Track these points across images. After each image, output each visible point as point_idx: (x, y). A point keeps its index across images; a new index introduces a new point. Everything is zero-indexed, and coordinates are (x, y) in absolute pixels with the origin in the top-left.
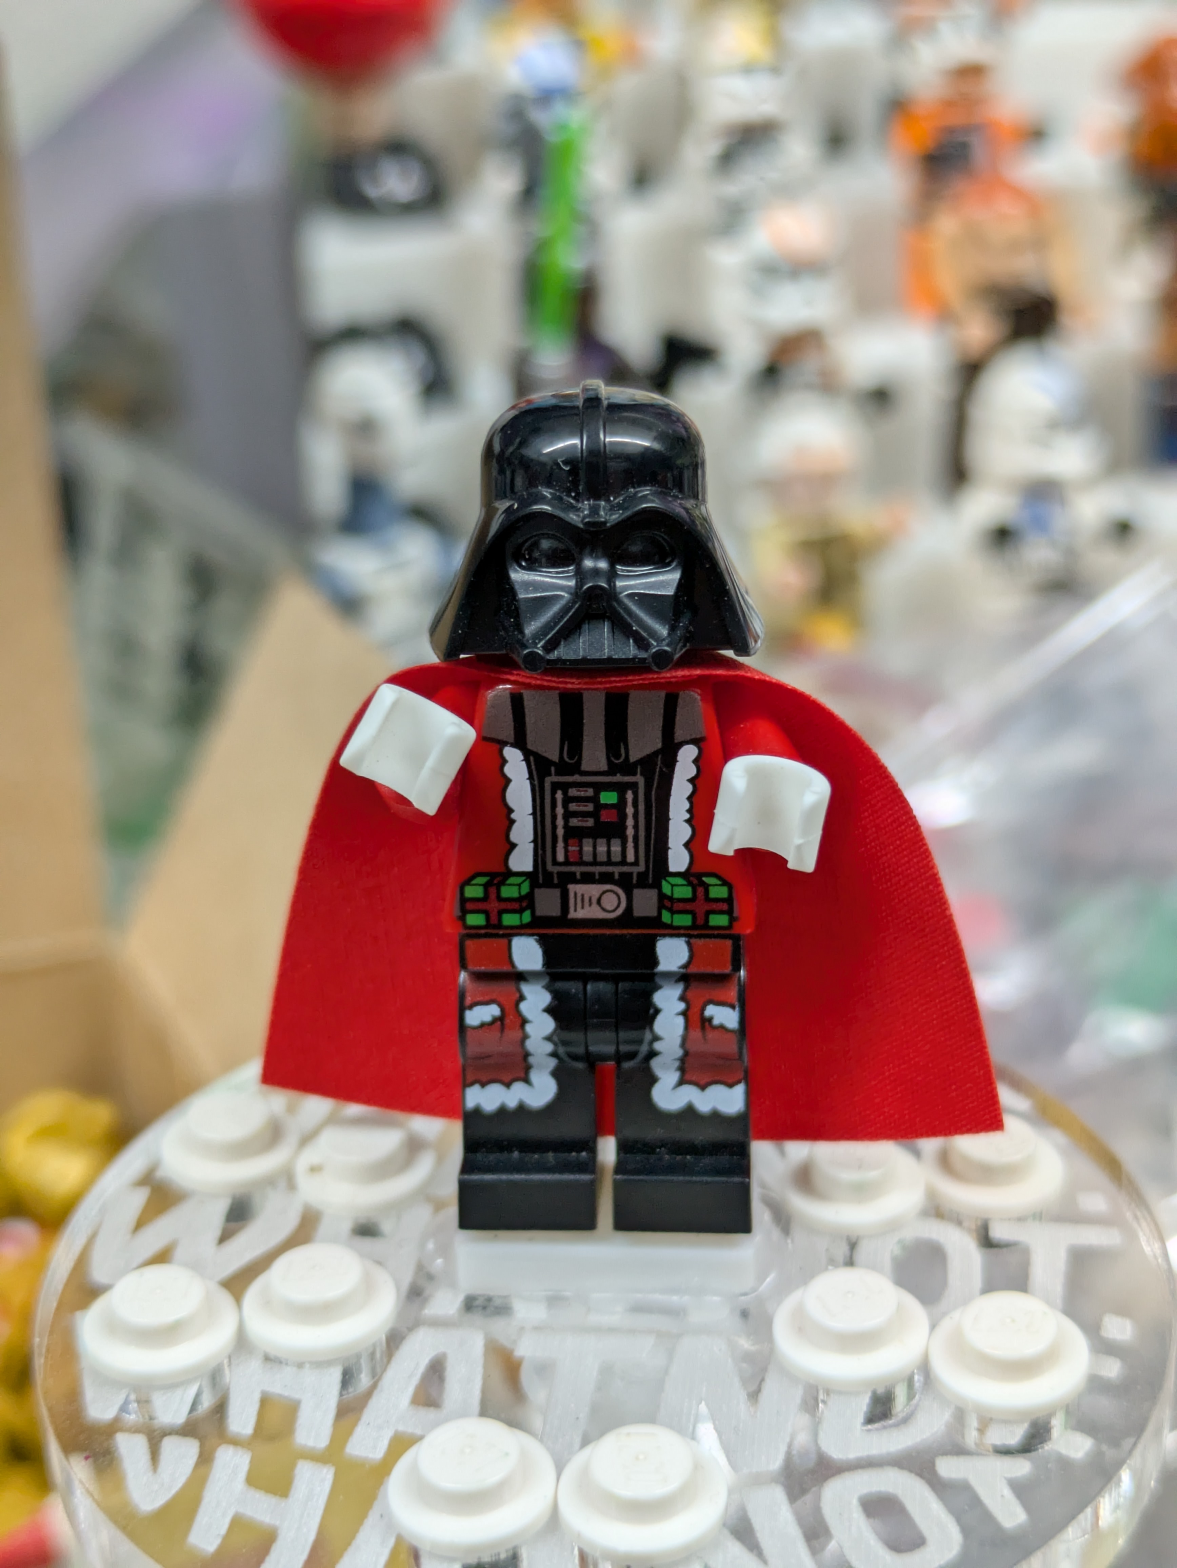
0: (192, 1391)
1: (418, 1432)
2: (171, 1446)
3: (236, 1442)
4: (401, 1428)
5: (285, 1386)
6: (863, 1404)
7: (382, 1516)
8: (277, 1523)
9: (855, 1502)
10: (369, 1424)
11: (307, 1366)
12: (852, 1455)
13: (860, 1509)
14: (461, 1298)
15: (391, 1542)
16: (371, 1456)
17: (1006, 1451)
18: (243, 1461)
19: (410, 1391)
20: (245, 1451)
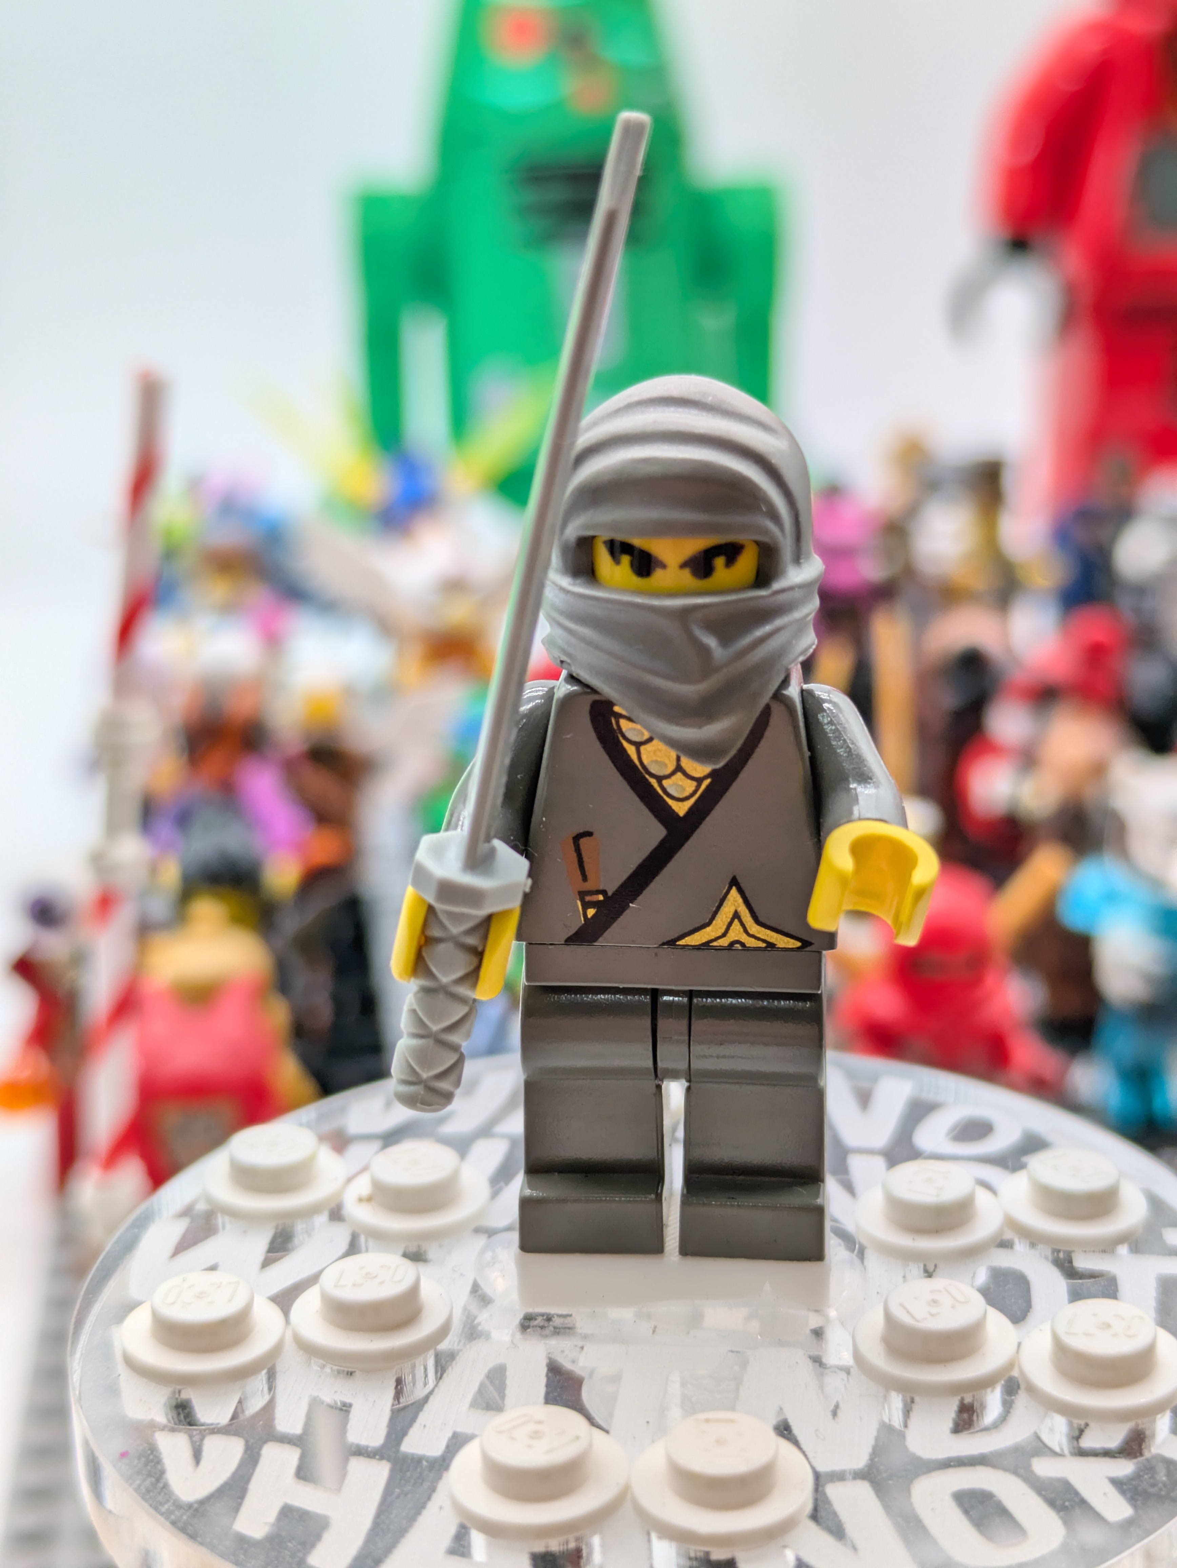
1: (476, 1433)
2: (213, 1445)
3: (283, 1440)
4: (459, 1429)
5: (336, 1392)
6: (951, 1412)
8: (329, 1513)
9: (948, 1498)
10: (425, 1426)
11: (358, 1373)
12: (941, 1453)
13: (953, 1503)
14: (518, 1315)
16: (429, 1452)
17: (1107, 1454)
18: (291, 1456)
19: (469, 1397)
20: (294, 1448)
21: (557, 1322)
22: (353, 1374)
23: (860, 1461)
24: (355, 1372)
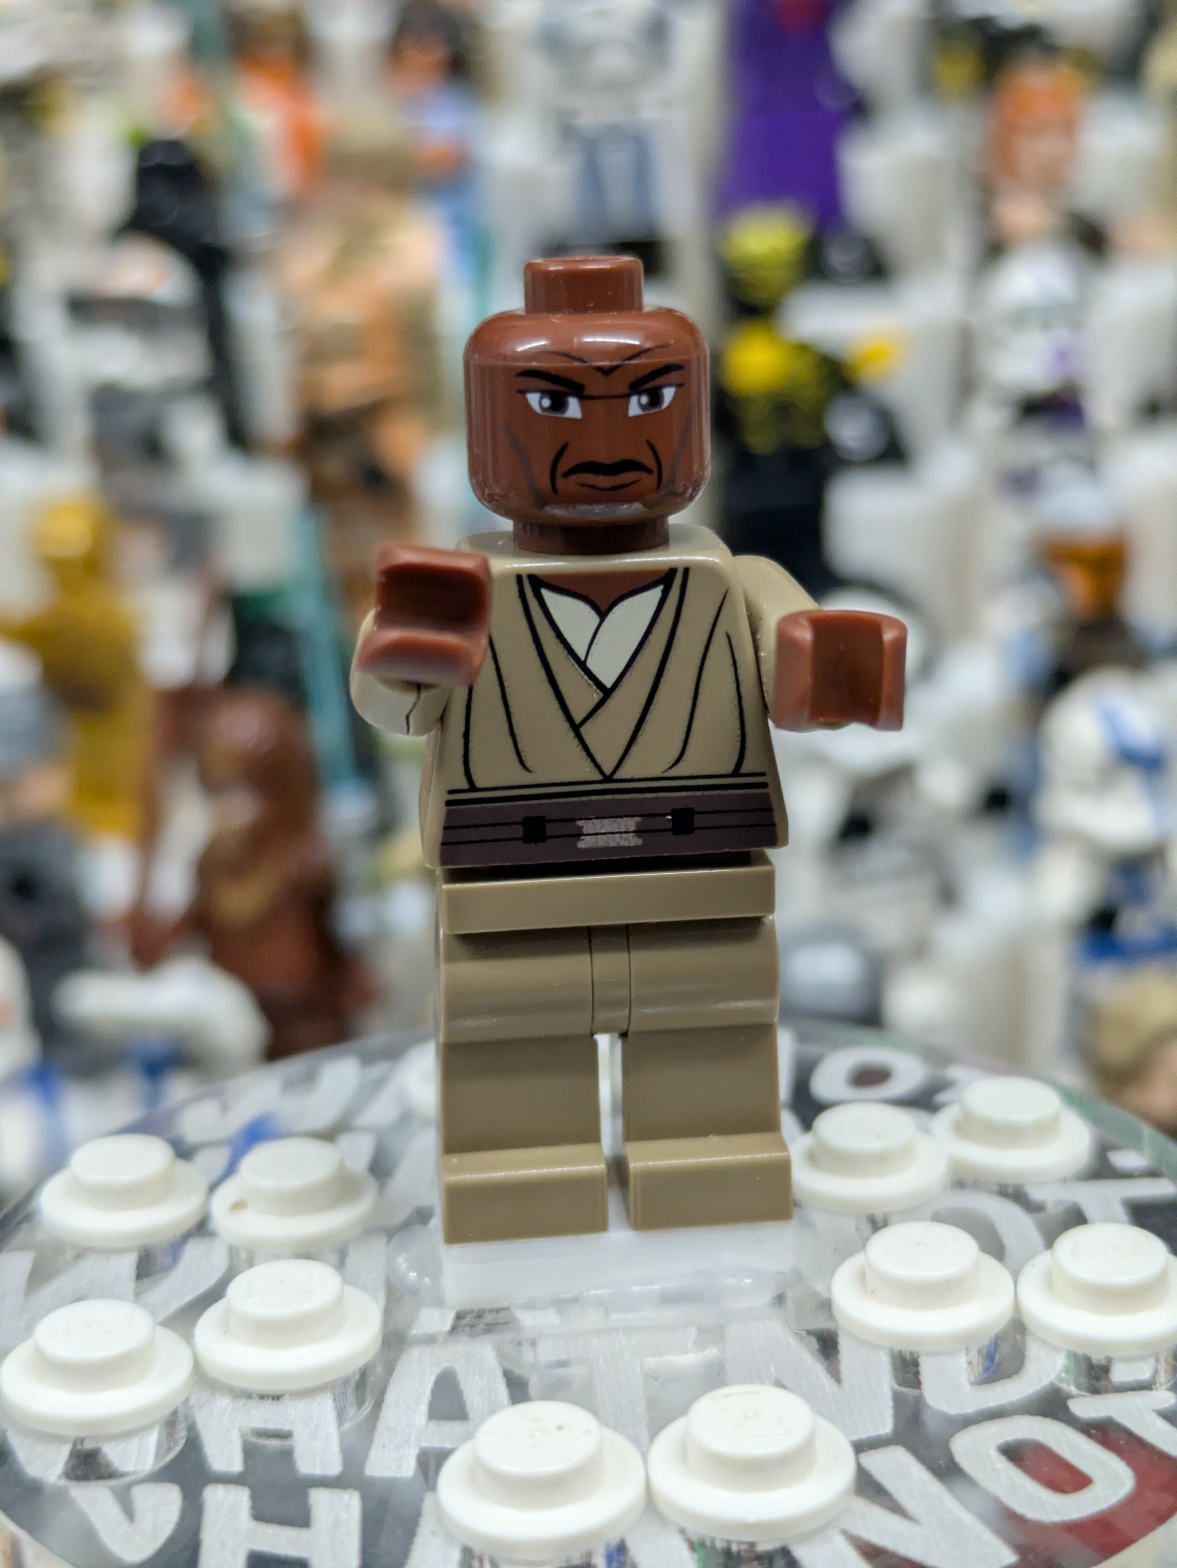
0: (153, 1438)
1: (448, 1446)
3: (224, 1480)
4: (425, 1444)
5: (270, 1419)
8: (305, 1554)
9: (994, 1452)
12: (970, 1408)
13: (1004, 1459)
14: (451, 1314)
15: (456, 1554)
16: (398, 1475)
18: (241, 1497)
19: (423, 1408)
20: (239, 1488)
21: (489, 1318)
22: (282, 1399)
23: (886, 1426)
24: (283, 1396)
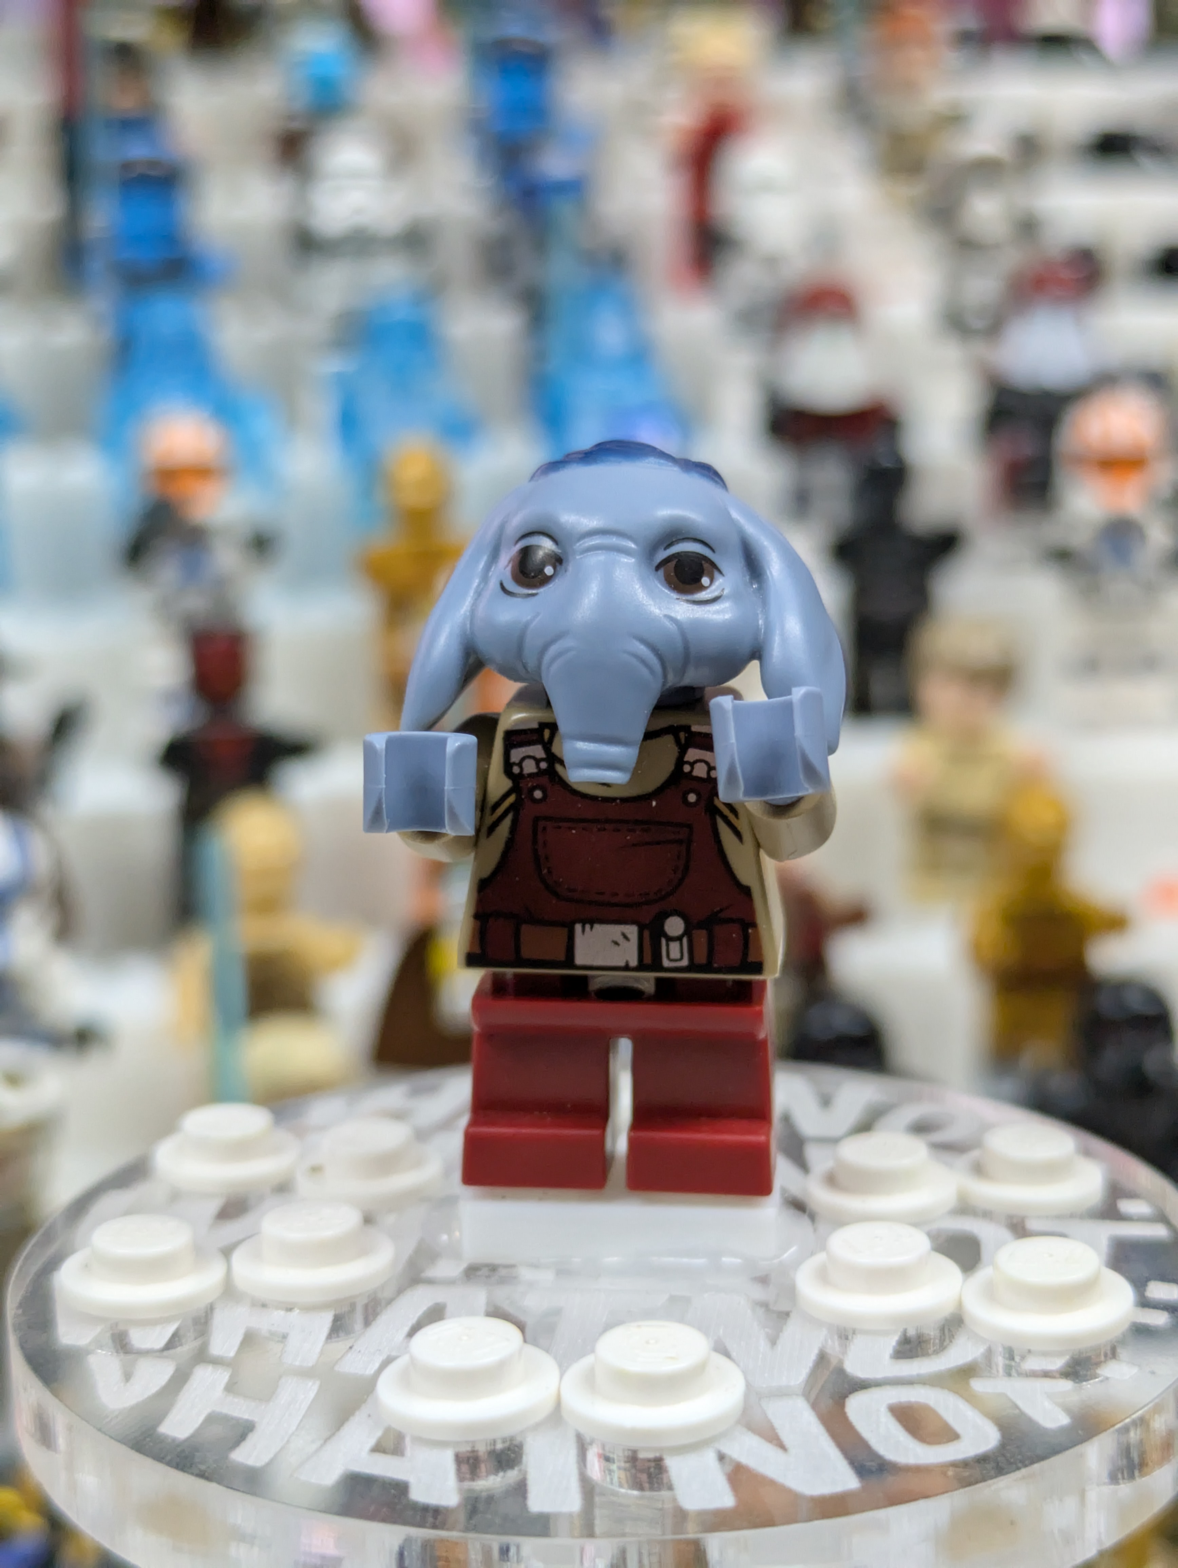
0: (174, 1326)
2: (145, 1366)
3: (217, 1362)
4: (394, 1354)
5: (273, 1325)
6: (892, 1341)
7: (369, 1416)
8: (256, 1419)
9: (883, 1409)
10: (359, 1352)
11: (297, 1311)
12: (880, 1375)
13: (889, 1414)
14: (464, 1265)
15: (379, 1433)
16: (360, 1373)
17: (1046, 1375)
18: (222, 1375)
20: (226, 1368)
21: (502, 1271)
23: (798, 1380)
